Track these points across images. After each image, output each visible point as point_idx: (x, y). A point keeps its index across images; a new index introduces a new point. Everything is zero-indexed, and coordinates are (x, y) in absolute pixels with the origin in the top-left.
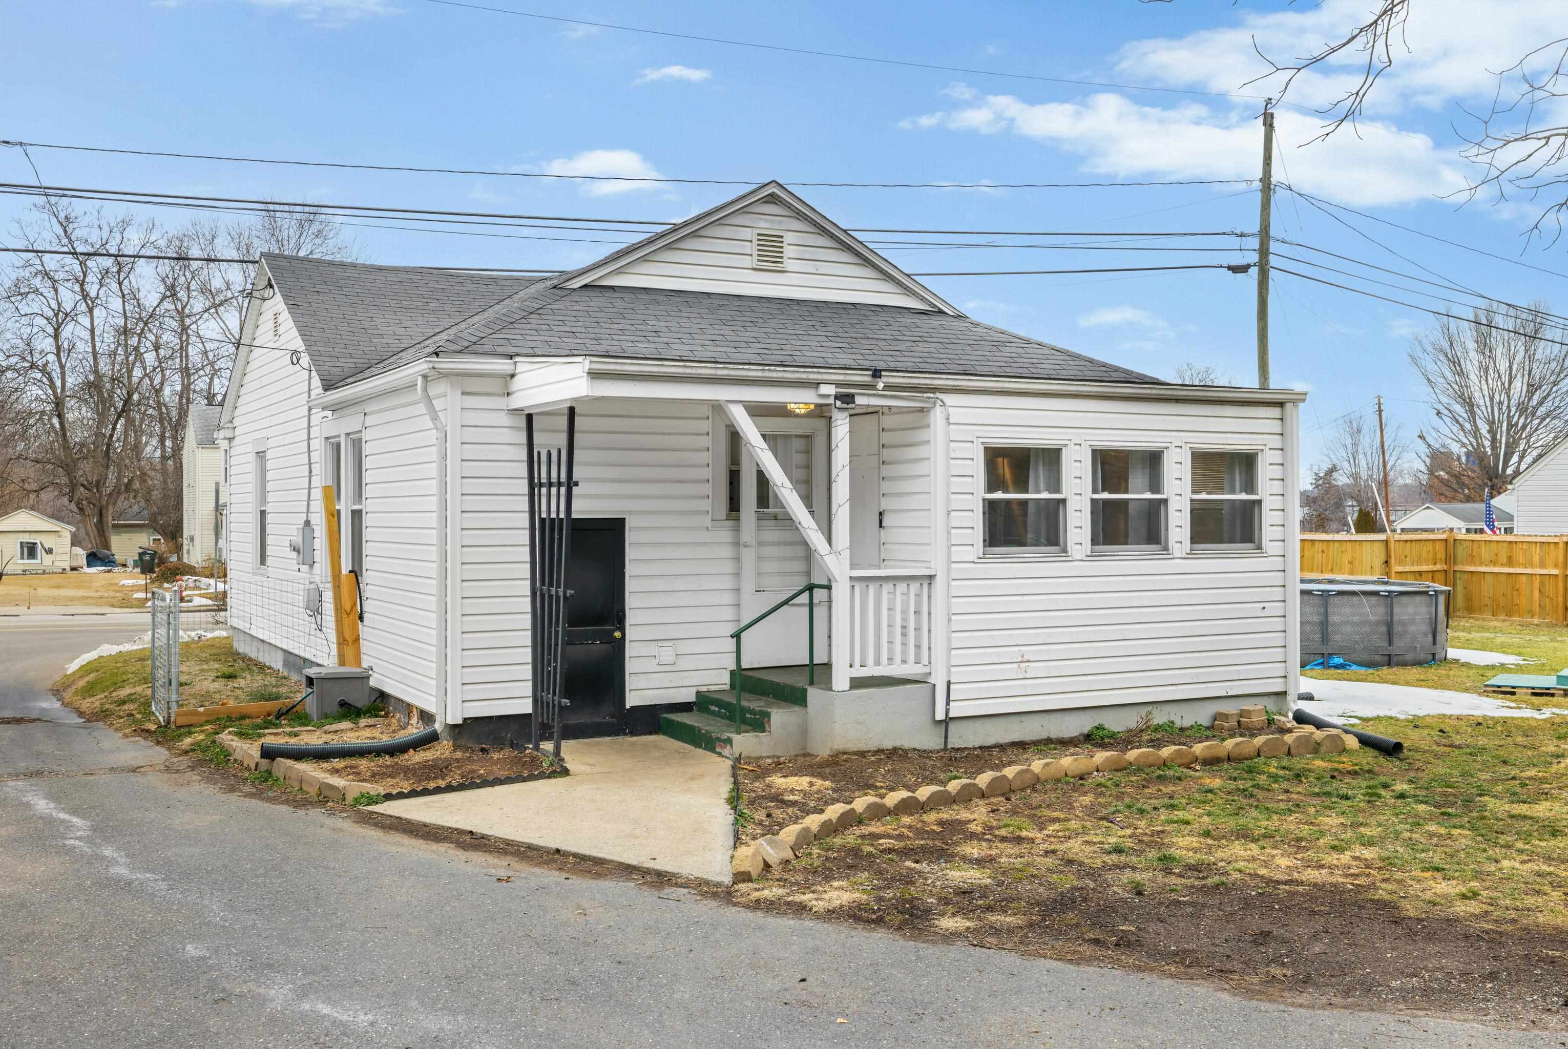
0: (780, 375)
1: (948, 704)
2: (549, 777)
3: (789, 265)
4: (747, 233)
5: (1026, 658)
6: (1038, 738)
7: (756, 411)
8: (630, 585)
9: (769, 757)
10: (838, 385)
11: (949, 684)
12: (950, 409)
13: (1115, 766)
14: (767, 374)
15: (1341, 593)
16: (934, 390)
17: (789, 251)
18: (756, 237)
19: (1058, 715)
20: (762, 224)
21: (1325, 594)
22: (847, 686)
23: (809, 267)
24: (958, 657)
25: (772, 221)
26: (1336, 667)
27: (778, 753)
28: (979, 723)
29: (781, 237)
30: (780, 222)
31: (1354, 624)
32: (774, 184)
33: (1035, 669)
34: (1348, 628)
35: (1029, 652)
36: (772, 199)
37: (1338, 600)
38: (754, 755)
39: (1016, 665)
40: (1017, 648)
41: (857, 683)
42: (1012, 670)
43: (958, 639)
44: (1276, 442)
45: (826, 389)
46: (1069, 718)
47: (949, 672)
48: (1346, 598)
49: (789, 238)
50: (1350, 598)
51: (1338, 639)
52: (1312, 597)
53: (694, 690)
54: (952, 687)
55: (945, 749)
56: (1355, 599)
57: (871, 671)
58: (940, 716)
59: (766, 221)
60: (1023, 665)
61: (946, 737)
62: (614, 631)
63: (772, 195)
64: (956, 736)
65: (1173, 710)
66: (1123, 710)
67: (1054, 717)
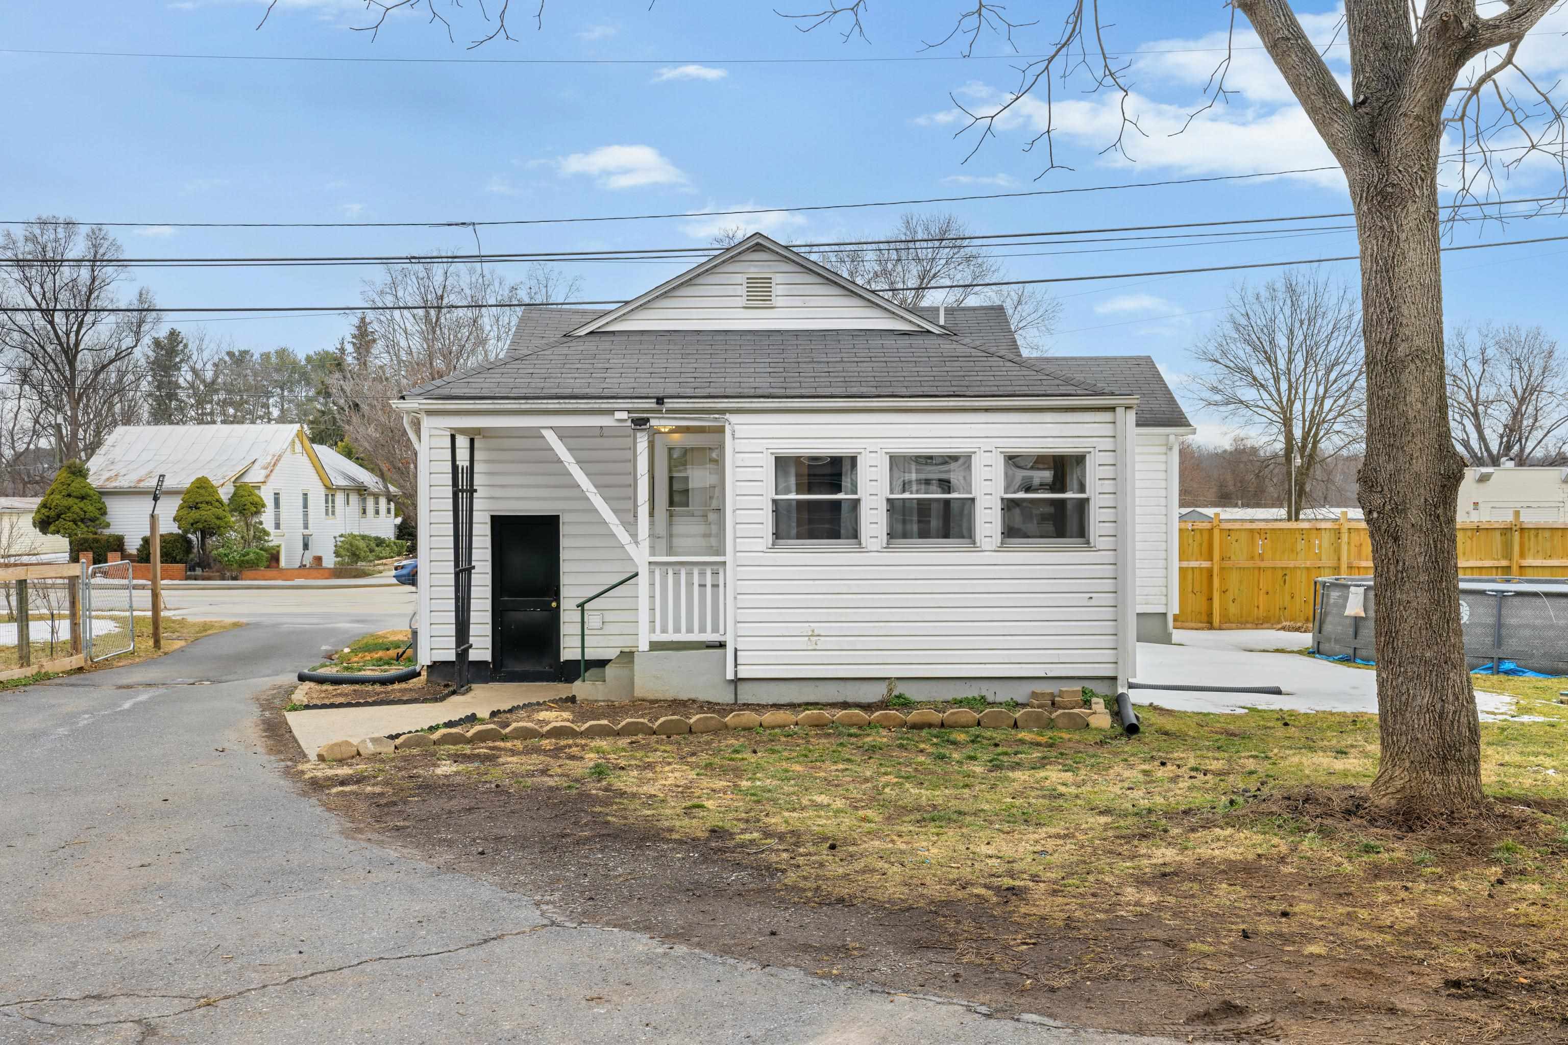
0: (575, 406)
1: (736, 667)
2: (423, 702)
3: (778, 301)
4: (741, 279)
5: (816, 633)
6: (834, 701)
7: (563, 434)
8: (564, 567)
9: (604, 701)
10: (629, 412)
11: (736, 650)
12: (736, 427)
13: (816, 723)
14: (564, 406)
15: (1519, 594)
16: (723, 411)
17: (777, 290)
18: (745, 281)
19: (857, 683)
20: (752, 270)
21: (1500, 595)
22: (647, 648)
23: (798, 301)
24: (743, 629)
25: (763, 266)
26: (1507, 672)
27: (613, 699)
28: (772, 685)
29: (770, 278)
30: (769, 266)
31: (1534, 627)
32: (758, 236)
33: (823, 643)
34: (1527, 632)
35: (819, 628)
36: (758, 248)
37: (1517, 601)
38: (590, 698)
39: (807, 638)
40: (807, 624)
41: (655, 646)
42: (802, 642)
43: (743, 615)
44: (1108, 444)
45: (619, 415)
46: (866, 686)
47: (735, 640)
48: (1526, 599)
49: (778, 278)
50: (1533, 600)
51: (1512, 644)
52: (1486, 598)
53: (619, 650)
54: (739, 653)
55: (736, 703)
56: (1537, 601)
57: (671, 637)
58: (730, 676)
59: (756, 266)
60: (813, 639)
61: (736, 694)
62: (552, 601)
63: (758, 244)
64: (748, 694)
65: (984, 686)
66: (924, 683)
67: (849, 684)
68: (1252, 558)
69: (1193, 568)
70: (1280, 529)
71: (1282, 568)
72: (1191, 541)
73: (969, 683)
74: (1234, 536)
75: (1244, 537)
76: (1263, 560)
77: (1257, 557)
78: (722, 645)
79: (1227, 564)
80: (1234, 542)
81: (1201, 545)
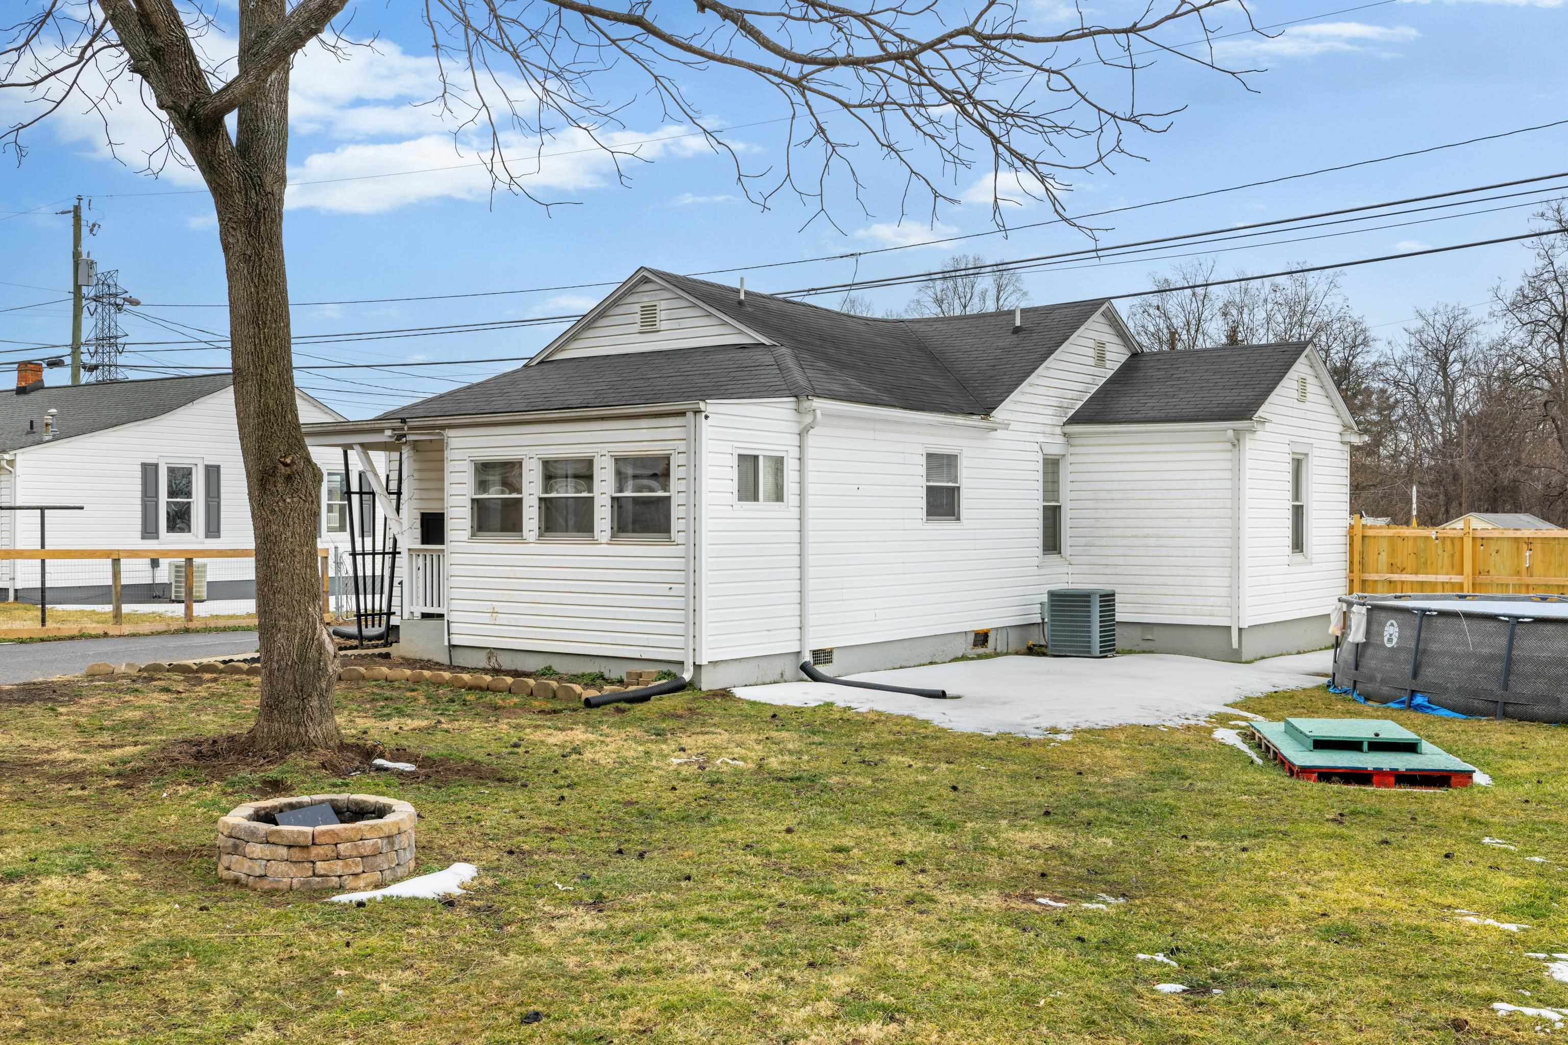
1: (449, 635)
4: (634, 308)
5: (495, 610)
10: (394, 429)
11: (449, 622)
12: (451, 439)
15: (1442, 614)
16: (443, 427)
17: (661, 315)
18: (638, 310)
19: (522, 654)
20: (646, 299)
21: (1421, 614)
22: (407, 617)
23: (676, 324)
24: (454, 604)
25: (649, 295)
29: (656, 306)
30: (653, 295)
31: (1454, 656)
32: (643, 270)
33: (502, 619)
35: (498, 606)
36: (646, 280)
39: (491, 615)
40: (490, 603)
42: (486, 618)
43: (453, 593)
45: (387, 433)
46: (530, 658)
47: (449, 613)
49: (660, 306)
51: (1429, 673)
54: (450, 624)
55: (451, 665)
58: (446, 642)
59: (644, 296)
60: (495, 615)
61: (451, 657)
63: (643, 277)
64: (461, 659)
65: (604, 663)
66: (565, 658)
67: (519, 655)
68: (1518, 573)
69: (1443, 583)
70: (1555, 539)
71: (1558, 586)
72: (1440, 552)
73: (593, 660)
74: (1493, 547)
75: (1506, 548)
76: (1531, 576)
77: (1524, 571)
78: (441, 616)
79: (1481, 579)
80: (1494, 553)
81: (1452, 556)
